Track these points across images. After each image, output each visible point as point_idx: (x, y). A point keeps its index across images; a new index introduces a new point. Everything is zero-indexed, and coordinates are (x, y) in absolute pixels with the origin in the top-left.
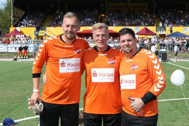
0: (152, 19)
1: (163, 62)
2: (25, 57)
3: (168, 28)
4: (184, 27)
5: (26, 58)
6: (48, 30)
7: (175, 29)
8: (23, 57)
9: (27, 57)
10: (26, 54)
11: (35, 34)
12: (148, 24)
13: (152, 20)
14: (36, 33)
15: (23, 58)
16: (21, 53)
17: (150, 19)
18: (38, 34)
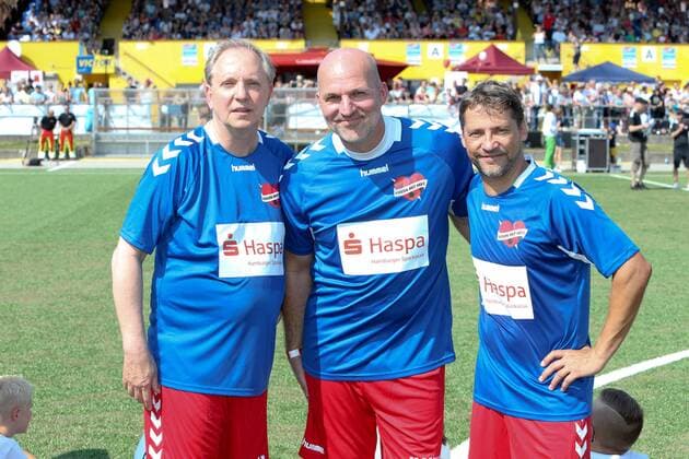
0: (504, 16)
1: (594, 172)
2: (62, 155)
3: (567, 50)
4: (627, 46)
5: (67, 157)
6: (125, 54)
7: (596, 53)
8: (57, 154)
9: (72, 154)
10: (67, 143)
11: (78, 67)
12: (493, 34)
13: (505, 20)
14: (81, 65)
15: (56, 158)
16: (48, 139)
17: (499, 15)
18: (89, 69)
